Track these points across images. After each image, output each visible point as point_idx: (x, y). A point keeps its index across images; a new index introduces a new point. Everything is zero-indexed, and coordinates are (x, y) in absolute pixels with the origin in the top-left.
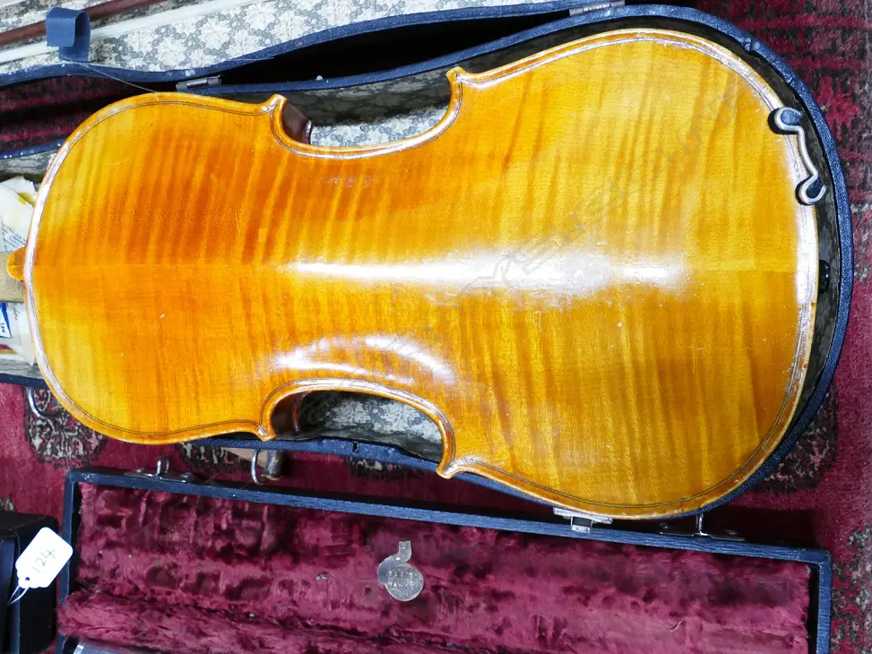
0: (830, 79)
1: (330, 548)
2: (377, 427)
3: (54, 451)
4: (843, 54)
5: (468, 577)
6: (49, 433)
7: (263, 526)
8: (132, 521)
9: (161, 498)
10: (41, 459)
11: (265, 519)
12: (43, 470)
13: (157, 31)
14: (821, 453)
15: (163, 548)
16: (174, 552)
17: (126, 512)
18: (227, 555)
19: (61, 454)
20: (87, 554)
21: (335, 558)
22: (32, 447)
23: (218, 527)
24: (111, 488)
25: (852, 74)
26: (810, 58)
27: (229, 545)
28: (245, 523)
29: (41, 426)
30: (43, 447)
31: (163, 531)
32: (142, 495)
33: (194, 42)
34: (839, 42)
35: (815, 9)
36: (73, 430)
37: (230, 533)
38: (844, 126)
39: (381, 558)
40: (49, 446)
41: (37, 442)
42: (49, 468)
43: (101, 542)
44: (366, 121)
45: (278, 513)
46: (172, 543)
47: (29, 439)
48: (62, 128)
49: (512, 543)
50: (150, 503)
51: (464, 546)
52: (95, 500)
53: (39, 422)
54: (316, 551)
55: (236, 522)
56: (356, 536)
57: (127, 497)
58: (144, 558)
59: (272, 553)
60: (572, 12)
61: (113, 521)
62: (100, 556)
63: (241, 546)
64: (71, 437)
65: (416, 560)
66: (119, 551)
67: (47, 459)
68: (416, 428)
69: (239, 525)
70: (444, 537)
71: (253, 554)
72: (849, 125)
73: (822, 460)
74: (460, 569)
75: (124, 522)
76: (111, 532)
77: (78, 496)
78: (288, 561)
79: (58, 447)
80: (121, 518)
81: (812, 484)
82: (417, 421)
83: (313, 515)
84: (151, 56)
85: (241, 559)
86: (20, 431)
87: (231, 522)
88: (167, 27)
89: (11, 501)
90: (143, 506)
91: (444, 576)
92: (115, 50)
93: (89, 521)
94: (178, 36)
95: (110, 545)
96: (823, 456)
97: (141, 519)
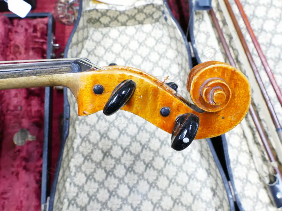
1: (31, 111)
2: (77, 122)
3: (60, 7)
5: (24, 163)
8: (36, 37)
9: (45, 47)
10: (56, 2)
12: (53, 3)
13: (208, 33)
15: (27, 49)
16: (25, 53)
17: (39, 34)
20: (22, 22)
24: (47, 29)
31: (33, 49)
32: (46, 39)
33: (206, 45)
40: (62, 5)
43: (27, 27)
46: (28, 52)
49: (38, 178)
50: (43, 43)
52: (42, 23)
54: (29, 105)
56: (35, 119)
57: (44, 35)
58: (23, 43)
61: (35, 30)
62: (22, 27)
65: (29, 143)
66: (24, 34)
67: (57, 4)
68: (78, 137)
70: (38, 152)
74: (26, 159)
75: (35, 34)
76: (31, 30)
77: (44, 17)
78: (24, 95)
80: (37, 33)
82: (81, 137)
83: (42, 102)
84: (199, 31)
88: (210, 36)
90: (42, 41)
91: (23, 154)
92: (200, 18)
93: (34, 22)
94: (207, 39)
95: (26, 30)
97: (37, 40)
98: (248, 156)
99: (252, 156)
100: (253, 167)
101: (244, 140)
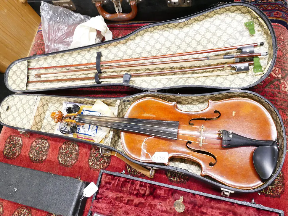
0: (281, 110)
1: (163, 196)
4: (284, 106)
5: (197, 207)
6: (94, 162)
7: (147, 189)
8: (114, 184)
9: (122, 180)
10: (90, 168)
11: (147, 188)
12: (90, 171)
13: (142, 80)
14: (281, 189)
15: (121, 192)
16: (123, 193)
17: (113, 182)
18: (137, 195)
19: (96, 167)
21: (164, 199)
22: (89, 164)
23: (135, 188)
24: (111, 175)
25: (286, 110)
26: (277, 105)
27: (138, 193)
28: (142, 188)
29: (92, 160)
30: (92, 165)
31: (121, 187)
32: (117, 178)
33: (150, 83)
34: (283, 103)
35: (278, 96)
36: (100, 162)
37: (138, 190)
38: (284, 120)
39: (175, 200)
40: (93, 165)
41: (90, 164)
42: (92, 170)
43: (105, 188)
44: (183, 104)
45: (151, 186)
46: (124, 190)
47: (88, 162)
48: (114, 96)
49: (208, 200)
50: (119, 180)
51: (196, 200)
52: (105, 178)
53: (92, 159)
54: (160, 196)
55: (140, 187)
56: (170, 194)
58: (115, 194)
59: (149, 196)
60: (231, 90)
61: (110, 183)
62: (104, 191)
63: (140, 193)
64: (100, 164)
65: (184, 202)
66: (109, 191)
67: (92, 168)
69: (141, 188)
70: (191, 197)
71: (143, 196)
72: (285, 120)
73: (281, 191)
74: (195, 205)
75: (112, 184)
76: (108, 186)
78: (152, 198)
79: (96, 166)
80: (111, 183)
81: (279, 197)
83: (160, 187)
84: (140, 85)
85: (140, 197)
86: (87, 160)
87: (139, 187)
88: (144, 80)
89: (80, 177)
90: (117, 180)
91: (190, 207)
92: (132, 83)
93: (103, 183)
94: (146, 82)
95: (107, 189)
96: (281, 190)
97: (116, 184)
98: (219, 78)
99: (219, 76)
100: (225, 76)
101: (210, 77)
